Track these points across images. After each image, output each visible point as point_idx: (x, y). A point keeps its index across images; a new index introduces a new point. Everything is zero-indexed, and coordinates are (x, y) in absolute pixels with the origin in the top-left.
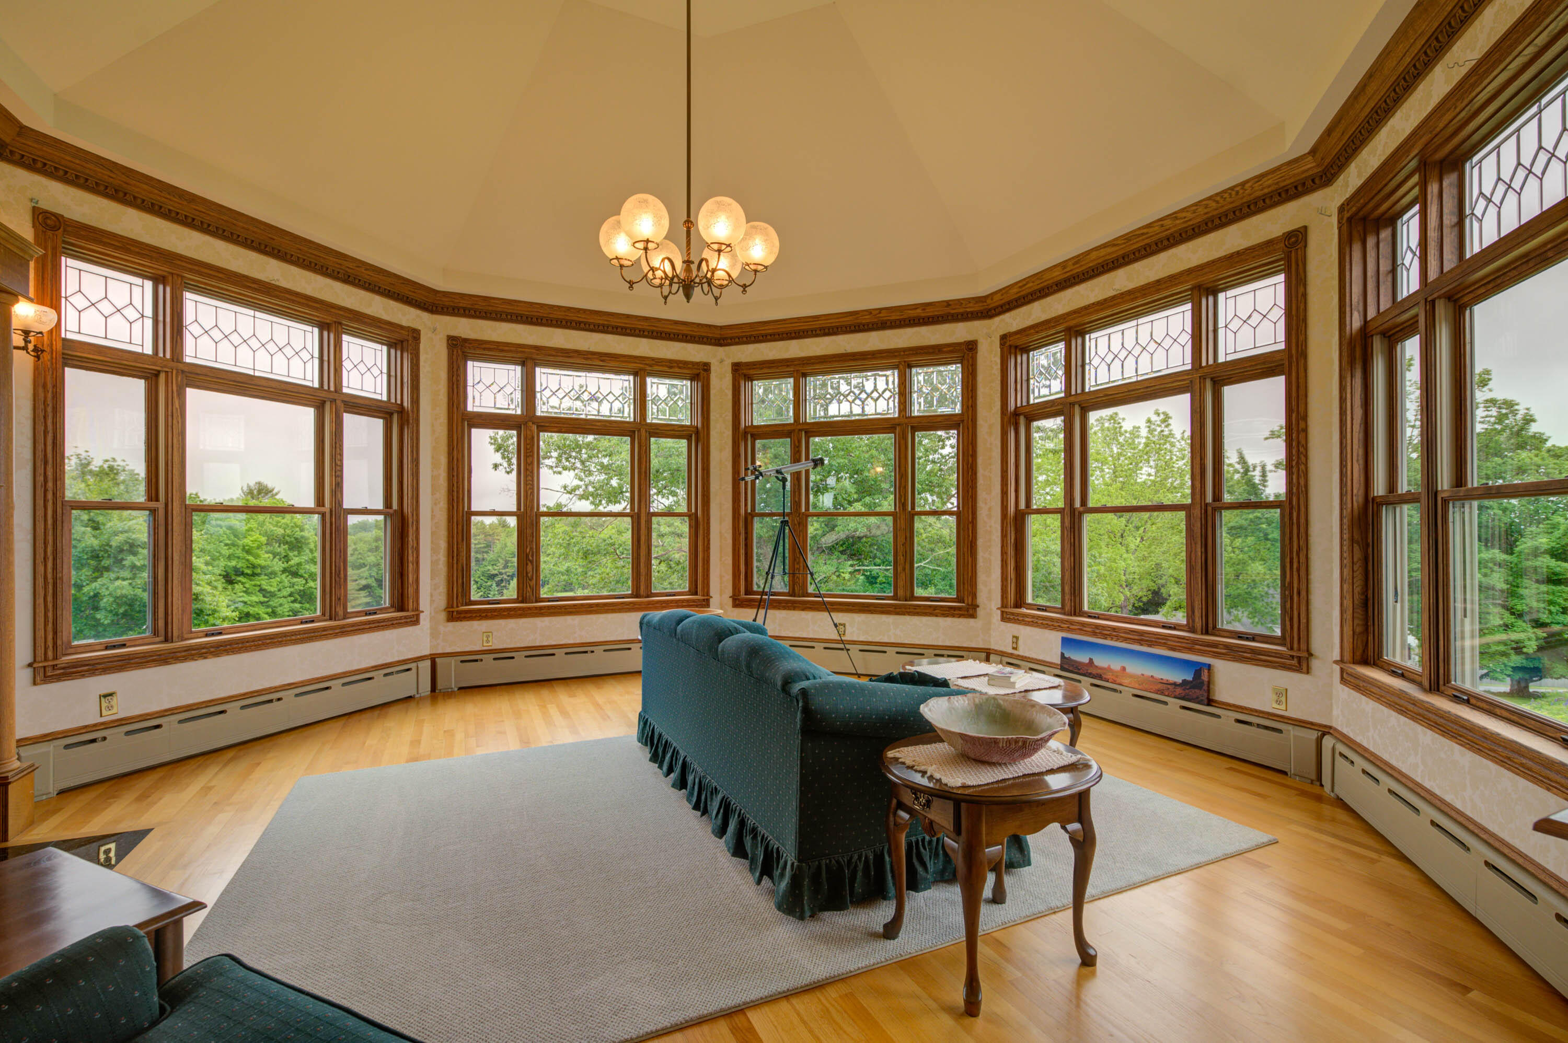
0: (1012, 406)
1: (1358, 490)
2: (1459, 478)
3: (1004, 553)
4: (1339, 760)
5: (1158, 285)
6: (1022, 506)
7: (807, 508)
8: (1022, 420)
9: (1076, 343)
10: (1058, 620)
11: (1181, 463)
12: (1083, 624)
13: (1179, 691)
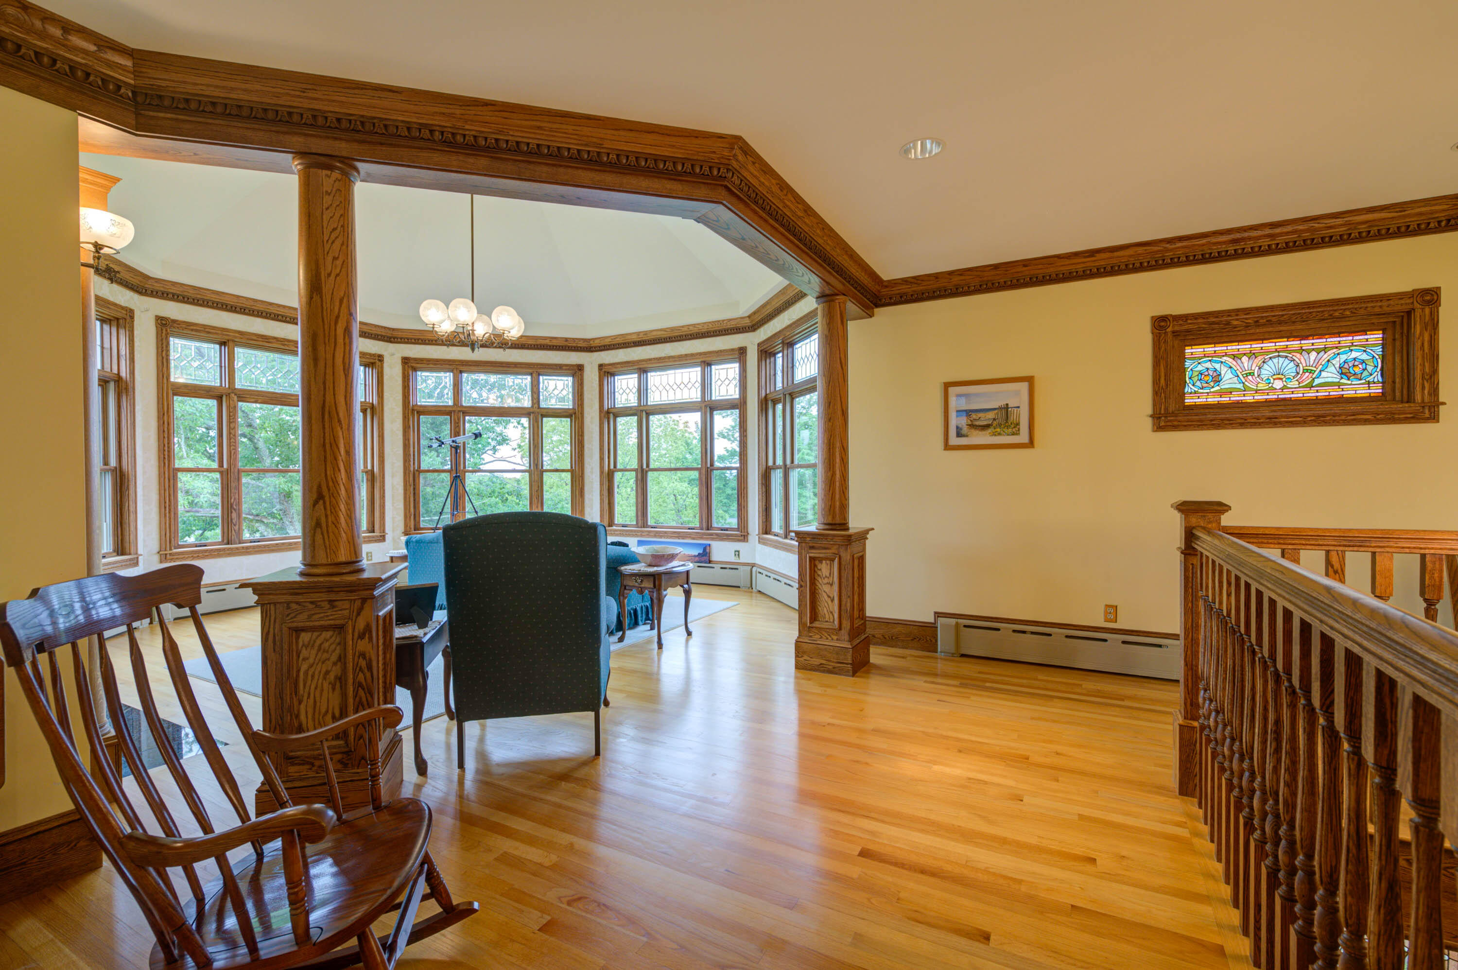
0: (606, 407)
1: (764, 464)
2: (792, 462)
3: (601, 495)
4: (758, 575)
5: (686, 356)
6: (612, 467)
7: (465, 467)
8: (611, 416)
9: (643, 376)
10: (635, 531)
11: (659, 430)
12: (649, 532)
13: (697, 559)
